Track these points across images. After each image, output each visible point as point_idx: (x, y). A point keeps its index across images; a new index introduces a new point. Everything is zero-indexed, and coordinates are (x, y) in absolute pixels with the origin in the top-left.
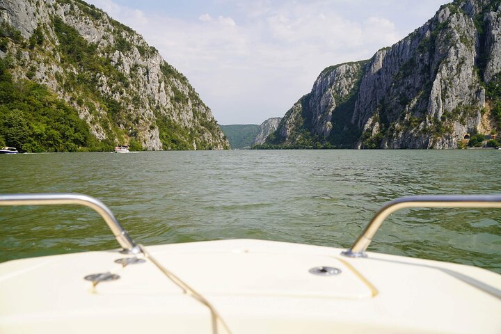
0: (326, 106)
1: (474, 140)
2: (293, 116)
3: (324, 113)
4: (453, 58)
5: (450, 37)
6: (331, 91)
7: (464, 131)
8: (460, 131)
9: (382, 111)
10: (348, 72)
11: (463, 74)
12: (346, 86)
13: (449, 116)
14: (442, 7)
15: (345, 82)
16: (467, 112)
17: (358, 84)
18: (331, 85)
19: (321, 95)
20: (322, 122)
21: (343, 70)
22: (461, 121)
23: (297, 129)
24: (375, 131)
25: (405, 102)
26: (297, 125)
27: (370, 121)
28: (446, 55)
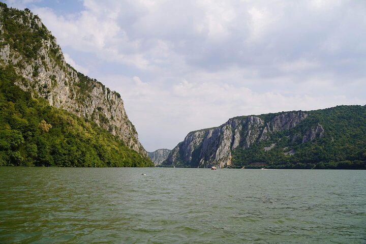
0: (190, 150)
1: (226, 166)
2: (175, 153)
3: (189, 153)
4: (223, 144)
5: (223, 137)
6: (192, 143)
7: (224, 164)
8: (223, 164)
9: (205, 157)
10: (199, 135)
11: (225, 148)
12: (198, 141)
13: (220, 160)
14: (230, 119)
15: (198, 140)
16: (226, 159)
17: (203, 140)
18: (192, 140)
19: (188, 145)
20: (188, 157)
21: (197, 134)
22: (223, 161)
23: (177, 159)
24: (203, 163)
25: (211, 155)
26: (177, 157)
27: (202, 160)
28: (221, 143)
